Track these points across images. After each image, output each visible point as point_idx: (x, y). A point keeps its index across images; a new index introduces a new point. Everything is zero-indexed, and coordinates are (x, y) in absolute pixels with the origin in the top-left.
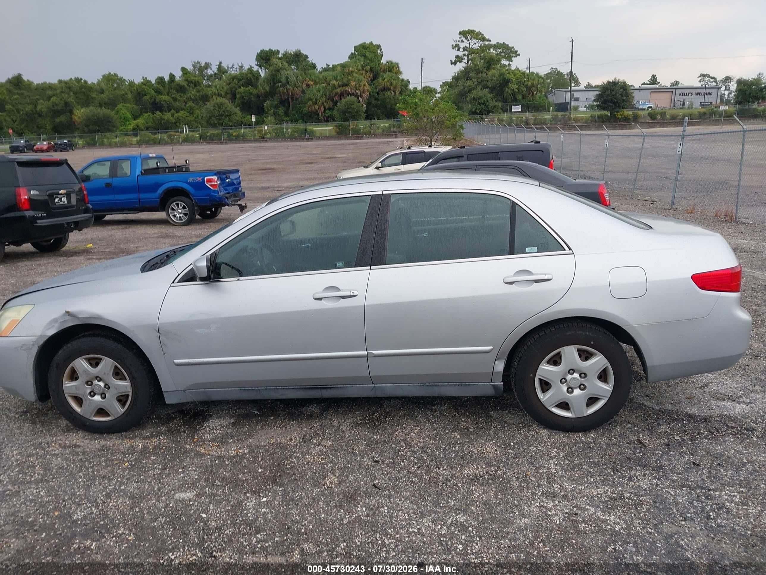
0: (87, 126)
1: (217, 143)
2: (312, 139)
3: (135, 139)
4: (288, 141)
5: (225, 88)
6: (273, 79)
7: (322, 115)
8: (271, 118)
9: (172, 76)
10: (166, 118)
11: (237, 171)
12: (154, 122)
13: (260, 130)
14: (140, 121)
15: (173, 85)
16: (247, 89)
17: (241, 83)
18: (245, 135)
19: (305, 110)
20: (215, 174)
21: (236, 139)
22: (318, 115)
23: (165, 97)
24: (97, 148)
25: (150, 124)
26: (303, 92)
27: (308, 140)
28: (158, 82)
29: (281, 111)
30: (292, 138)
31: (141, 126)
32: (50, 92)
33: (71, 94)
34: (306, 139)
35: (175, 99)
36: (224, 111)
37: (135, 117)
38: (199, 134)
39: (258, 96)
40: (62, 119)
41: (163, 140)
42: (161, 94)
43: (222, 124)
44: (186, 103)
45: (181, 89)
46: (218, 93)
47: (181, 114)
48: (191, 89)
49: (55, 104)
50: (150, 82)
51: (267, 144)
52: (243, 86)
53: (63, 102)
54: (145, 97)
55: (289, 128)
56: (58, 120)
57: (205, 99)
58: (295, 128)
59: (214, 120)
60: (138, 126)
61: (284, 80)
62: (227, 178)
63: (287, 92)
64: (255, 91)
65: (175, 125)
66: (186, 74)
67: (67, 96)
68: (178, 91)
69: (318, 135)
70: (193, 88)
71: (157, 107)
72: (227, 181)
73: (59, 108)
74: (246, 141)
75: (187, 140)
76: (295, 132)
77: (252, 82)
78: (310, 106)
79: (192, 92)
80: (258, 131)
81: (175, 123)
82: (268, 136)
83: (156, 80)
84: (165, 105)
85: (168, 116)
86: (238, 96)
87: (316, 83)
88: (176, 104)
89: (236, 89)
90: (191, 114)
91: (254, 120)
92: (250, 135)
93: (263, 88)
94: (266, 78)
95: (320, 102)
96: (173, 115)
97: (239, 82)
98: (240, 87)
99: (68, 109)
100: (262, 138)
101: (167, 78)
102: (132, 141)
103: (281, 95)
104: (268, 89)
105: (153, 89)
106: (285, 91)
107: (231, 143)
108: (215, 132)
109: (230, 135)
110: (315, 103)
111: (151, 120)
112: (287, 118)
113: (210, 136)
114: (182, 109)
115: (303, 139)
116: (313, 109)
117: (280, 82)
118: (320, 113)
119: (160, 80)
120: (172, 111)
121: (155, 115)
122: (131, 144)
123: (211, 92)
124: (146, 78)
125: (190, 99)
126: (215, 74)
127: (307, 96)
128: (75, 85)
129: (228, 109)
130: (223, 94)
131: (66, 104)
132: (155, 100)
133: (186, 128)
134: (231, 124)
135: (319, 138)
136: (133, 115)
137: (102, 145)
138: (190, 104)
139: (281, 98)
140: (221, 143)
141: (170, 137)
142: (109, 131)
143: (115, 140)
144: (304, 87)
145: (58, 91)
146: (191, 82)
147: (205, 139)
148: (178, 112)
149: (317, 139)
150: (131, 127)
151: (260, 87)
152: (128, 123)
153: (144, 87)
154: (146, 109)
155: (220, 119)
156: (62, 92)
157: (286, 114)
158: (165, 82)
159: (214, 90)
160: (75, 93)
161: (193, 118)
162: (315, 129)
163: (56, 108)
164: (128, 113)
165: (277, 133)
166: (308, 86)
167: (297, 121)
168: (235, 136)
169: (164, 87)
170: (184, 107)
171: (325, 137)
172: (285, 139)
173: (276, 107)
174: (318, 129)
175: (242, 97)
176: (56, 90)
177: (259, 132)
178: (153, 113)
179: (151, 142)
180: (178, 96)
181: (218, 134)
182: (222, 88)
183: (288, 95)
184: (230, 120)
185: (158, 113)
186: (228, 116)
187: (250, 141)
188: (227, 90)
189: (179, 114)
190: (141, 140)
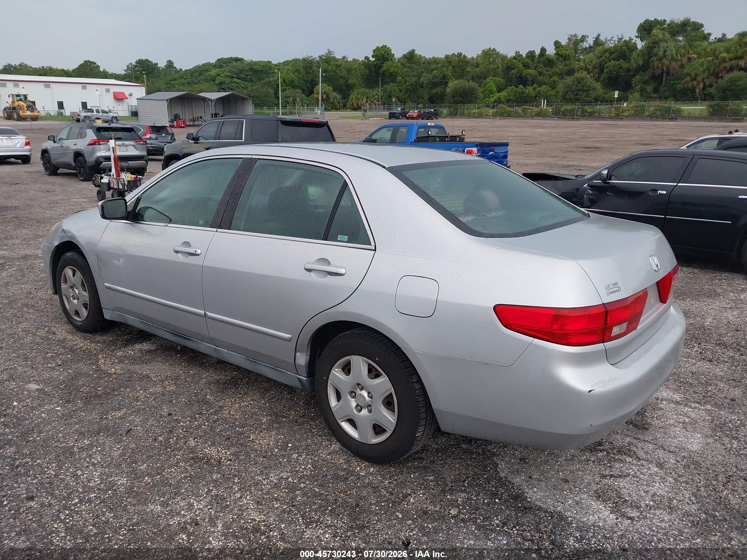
0: (453, 97)
1: (569, 119)
2: (676, 119)
3: (491, 111)
4: (647, 120)
5: (595, 62)
6: (649, 52)
7: (700, 92)
8: (637, 95)
9: (543, 50)
10: (527, 91)
11: (506, 145)
12: (515, 95)
13: (618, 107)
14: (503, 94)
15: (542, 59)
16: (618, 63)
17: (613, 56)
18: (600, 112)
19: (679, 87)
20: (476, 146)
21: (590, 115)
22: (695, 92)
23: (532, 71)
24: (457, 118)
25: (511, 97)
26: (682, 66)
27: (672, 119)
28: (528, 56)
29: (649, 88)
30: (653, 117)
31: (503, 99)
32: (433, 66)
33: (450, 67)
34: (670, 119)
35: (541, 74)
36: (583, 86)
37: (500, 90)
38: (553, 109)
39: (629, 70)
40: (438, 90)
41: (516, 113)
42: (529, 68)
43: (578, 100)
44: (551, 77)
45: (549, 62)
46: (586, 67)
47: (544, 88)
48: (560, 63)
49: (435, 77)
50: (521, 56)
51: (621, 123)
52: (614, 59)
53: (442, 75)
54: (513, 71)
55: (652, 106)
56: (434, 91)
57: (571, 72)
58: (658, 106)
59: (571, 95)
60: (499, 99)
61: (661, 53)
62: (491, 151)
63: (662, 66)
64: (625, 65)
65: (533, 100)
66: (558, 47)
67: (446, 69)
68: (545, 66)
69: (685, 114)
70: (562, 62)
71: (522, 81)
72: (490, 153)
73: (438, 80)
74: (600, 117)
75: (541, 115)
76: (658, 110)
77: (625, 55)
78: (687, 82)
79: (560, 66)
80: (615, 108)
81: (535, 97)
82: (625, 114)
83: (526, 55)
84: (530, 79)
85: (529, 90)
86: (605, 71)
87: (699, 55)
88: (541, 78)
89: (606, 63)
90: (553, 88)
91: (616, 96)
92: (605, 112)
93: (635, 61)
94: (641, 51)
95: (699, 78)
96: (534, 89)
97: (610, 56)
98: (610, 61)
99: (444, 81)
100: (618, 117)
101: (538, 52)
102: (489, 112)
103: (654, 69)
104: (641, 62)
105: (522, 64)
106: (660, 65)
107: (583, 120)
108: (569, 107)
109: (584, 111)
110: (694, 79)
111: (513, 93)
112: (655, 95)
113: (563, 112)
114: (545, 84)
115: (666, 118)
116: (690, 85)
117: (656, 55)
118: (697, 91)
119: (531, 54)
120: (535, 85)
121: (518, 89)
122: (487, 116)
123: (578, 66)
124: (519, 52)
125: (555, 74)
126: (590, 47)
127: (686, 71)
128: (455, 60)
129: (588, 84)
130: (590, 67)
131: (444, 77)
132: (522, 74)
133: (544, 102)
134: (588, 99)
135: (685, 118)
136: (499, 88)
137: (462, 115)
138: (555, 78)
139: (654, 73)
140: (573, 119)
141: (524, 110)
142: (471, 102)
143: (474, 111)
144: (685, 60)
145: (440, 65)
146: (562, 56)
147: (558, 114)
148: (540, 86)
149: (682, 119)
150: (493, 99)
151: (633, 61)
152: (492, 95)
153: (514, 61)
154: (511, 82)
155: (577, 95)
156: (443, 66)
157: (656, 90)
158: (535, 56)
159: (582, 64)
160: (453, 67)
161: (554, 93)
162: (683, 108)
163: (435, 80)
164: (494, 86)
165: (637, 110)
166: (690, 59)
167: (666, 98)
168: (589, 112)
169: (533, 61)
170: (548, 82)
171: (692, 117)
172: (643, 118)
173: (646, 82)
174: (687, 108)
175: (610, 72)
176: (439, 63)
177: (617, 109)
178: (517, 87)
179: (506, 115)
180: (544, 70)
181: (571, 110)
182: (591, 62)
183: (663, 69)
184: (587, 96)
185: (521, 86)
186: (586, 91)
187: (604, 118)
188: (596, 64)
189: (541, 88)
190: (496, 112)
